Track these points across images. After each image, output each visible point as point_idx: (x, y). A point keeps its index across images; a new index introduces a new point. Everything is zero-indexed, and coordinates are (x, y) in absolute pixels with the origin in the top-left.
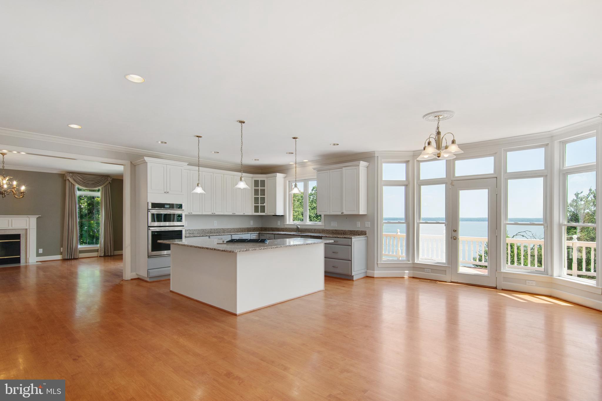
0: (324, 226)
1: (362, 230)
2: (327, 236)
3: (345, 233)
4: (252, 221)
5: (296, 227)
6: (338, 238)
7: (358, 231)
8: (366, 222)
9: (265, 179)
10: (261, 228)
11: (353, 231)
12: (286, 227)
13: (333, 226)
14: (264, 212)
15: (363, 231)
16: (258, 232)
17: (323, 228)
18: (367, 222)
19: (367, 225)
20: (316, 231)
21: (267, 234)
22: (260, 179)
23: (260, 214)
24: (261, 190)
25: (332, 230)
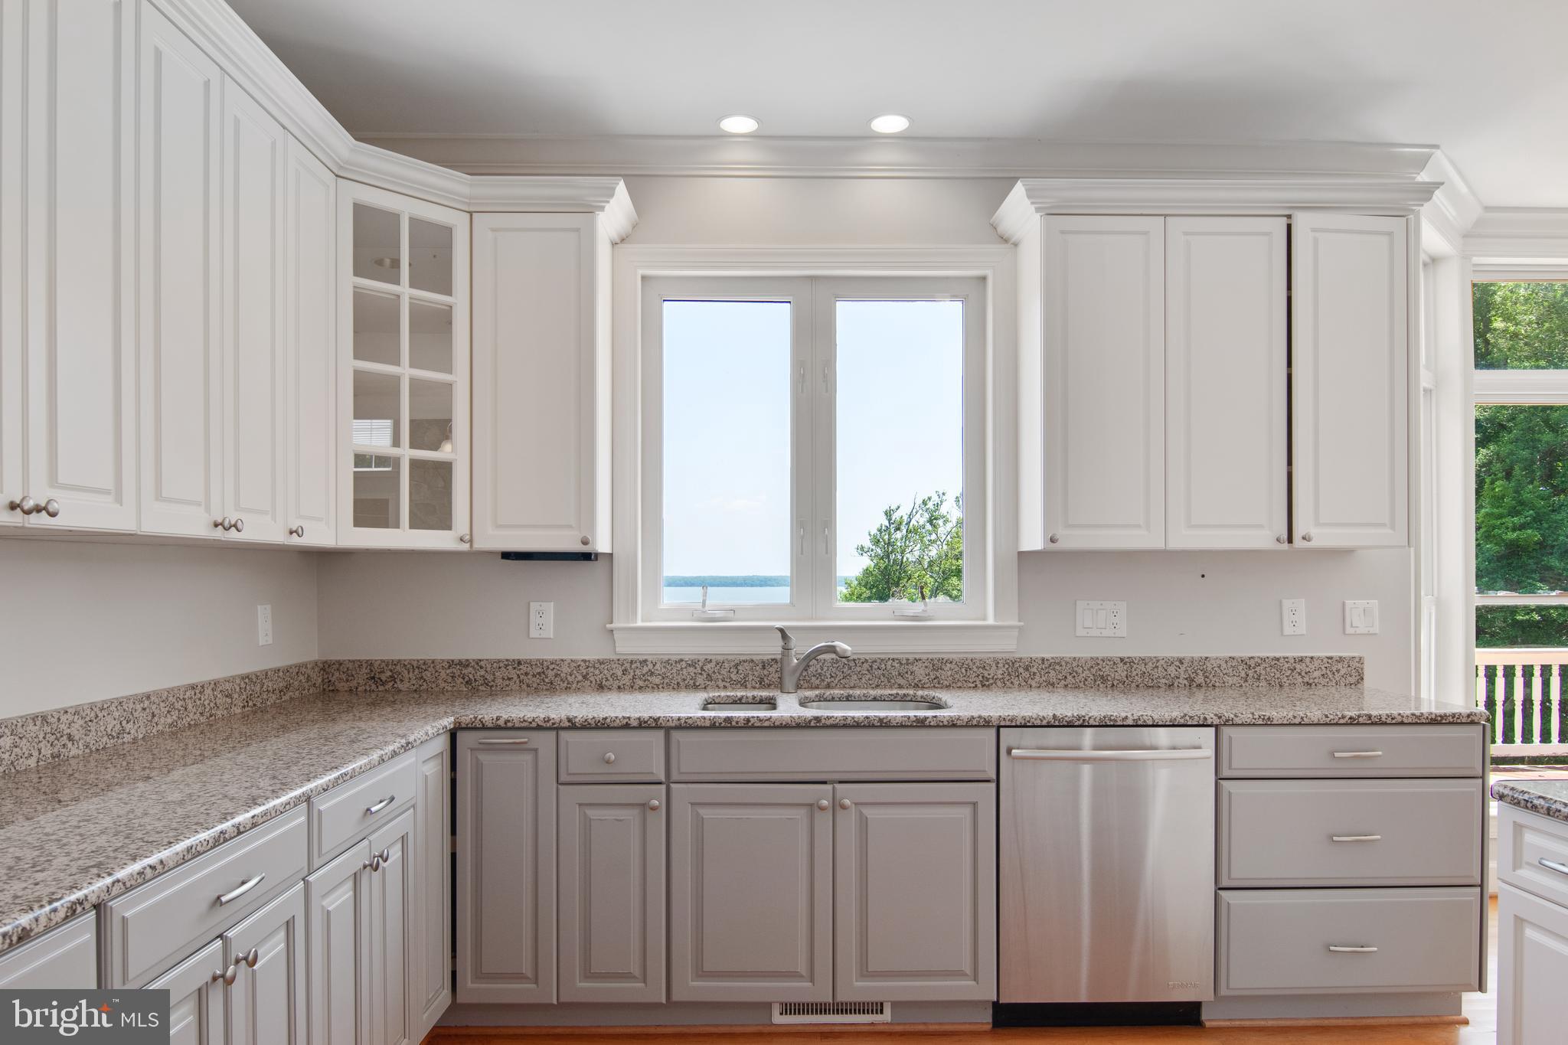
0: (1016, 633)
1: (1335, 654)
2: (1276, 715)
3: (1200, 679)
4: (269, 607)
5: (772, 648)
6: (1372, 724)
7: (1301, 660)
8: (1349, 603)
9: (458, 222)
10: (325, 667)
11: (1264, 660)
12: (627, 648)
13: (1095, 633)
14: (444, 521)
15: (1341, 660)
16: (448, 722)
17: (1006, 646)
18: (1362, 603)
19: (1358, 622)
20: (946, 674)
21: (573, 725)
22: (407, 208)
23: (403, 537)
24: (418, 312)
25: (1096, 662)
